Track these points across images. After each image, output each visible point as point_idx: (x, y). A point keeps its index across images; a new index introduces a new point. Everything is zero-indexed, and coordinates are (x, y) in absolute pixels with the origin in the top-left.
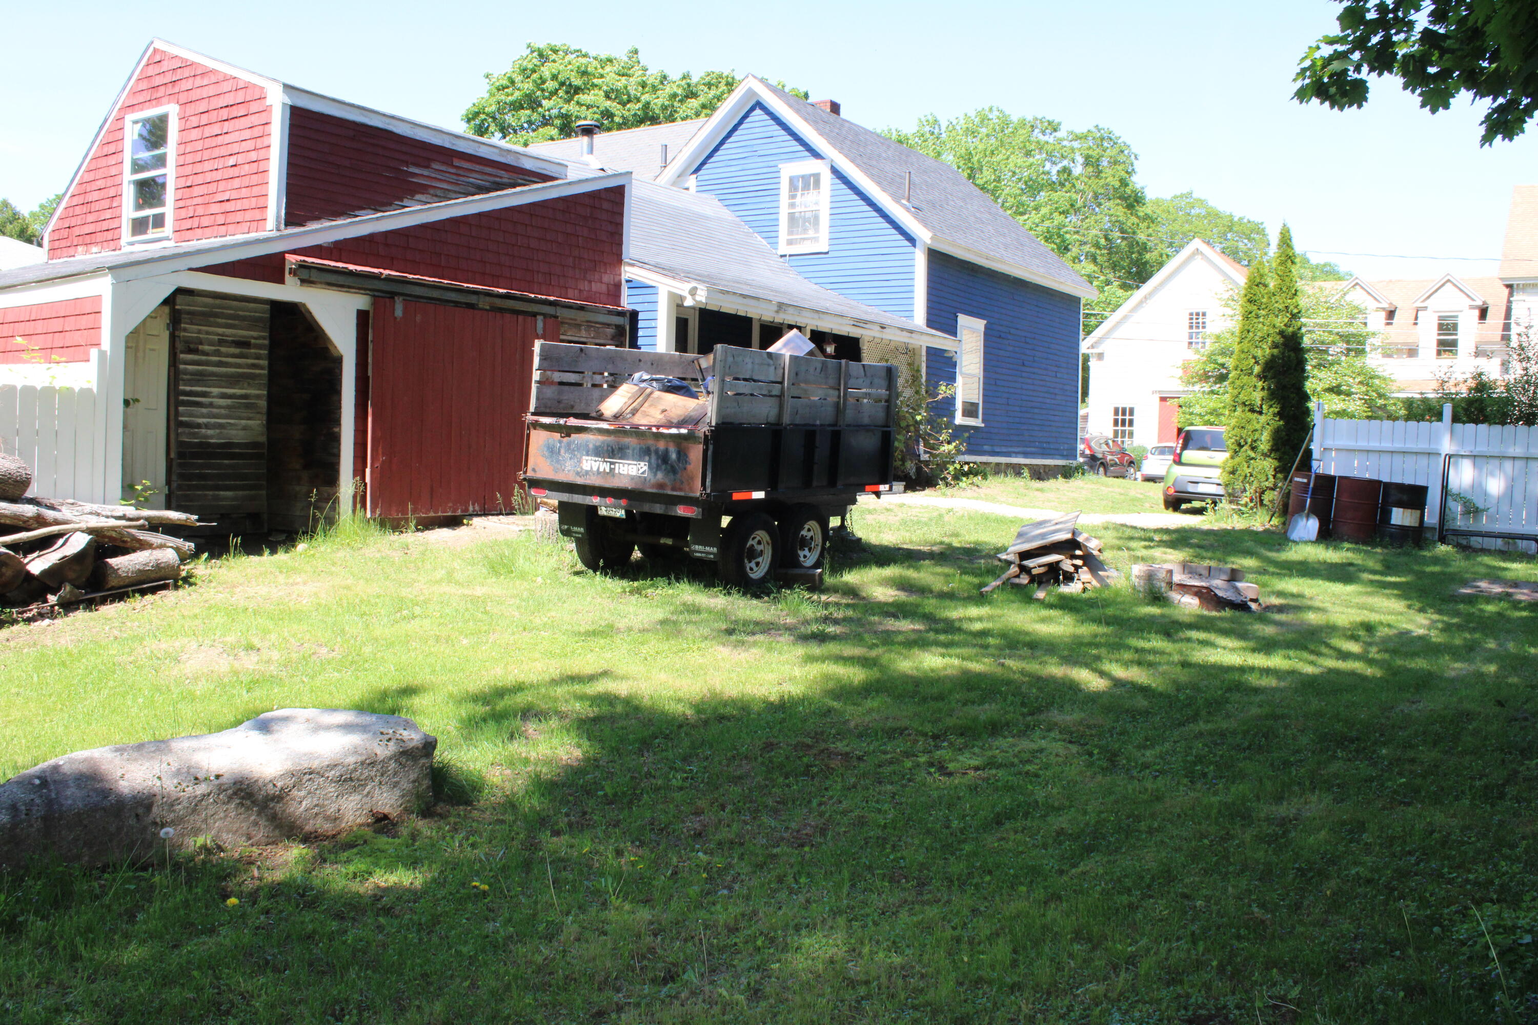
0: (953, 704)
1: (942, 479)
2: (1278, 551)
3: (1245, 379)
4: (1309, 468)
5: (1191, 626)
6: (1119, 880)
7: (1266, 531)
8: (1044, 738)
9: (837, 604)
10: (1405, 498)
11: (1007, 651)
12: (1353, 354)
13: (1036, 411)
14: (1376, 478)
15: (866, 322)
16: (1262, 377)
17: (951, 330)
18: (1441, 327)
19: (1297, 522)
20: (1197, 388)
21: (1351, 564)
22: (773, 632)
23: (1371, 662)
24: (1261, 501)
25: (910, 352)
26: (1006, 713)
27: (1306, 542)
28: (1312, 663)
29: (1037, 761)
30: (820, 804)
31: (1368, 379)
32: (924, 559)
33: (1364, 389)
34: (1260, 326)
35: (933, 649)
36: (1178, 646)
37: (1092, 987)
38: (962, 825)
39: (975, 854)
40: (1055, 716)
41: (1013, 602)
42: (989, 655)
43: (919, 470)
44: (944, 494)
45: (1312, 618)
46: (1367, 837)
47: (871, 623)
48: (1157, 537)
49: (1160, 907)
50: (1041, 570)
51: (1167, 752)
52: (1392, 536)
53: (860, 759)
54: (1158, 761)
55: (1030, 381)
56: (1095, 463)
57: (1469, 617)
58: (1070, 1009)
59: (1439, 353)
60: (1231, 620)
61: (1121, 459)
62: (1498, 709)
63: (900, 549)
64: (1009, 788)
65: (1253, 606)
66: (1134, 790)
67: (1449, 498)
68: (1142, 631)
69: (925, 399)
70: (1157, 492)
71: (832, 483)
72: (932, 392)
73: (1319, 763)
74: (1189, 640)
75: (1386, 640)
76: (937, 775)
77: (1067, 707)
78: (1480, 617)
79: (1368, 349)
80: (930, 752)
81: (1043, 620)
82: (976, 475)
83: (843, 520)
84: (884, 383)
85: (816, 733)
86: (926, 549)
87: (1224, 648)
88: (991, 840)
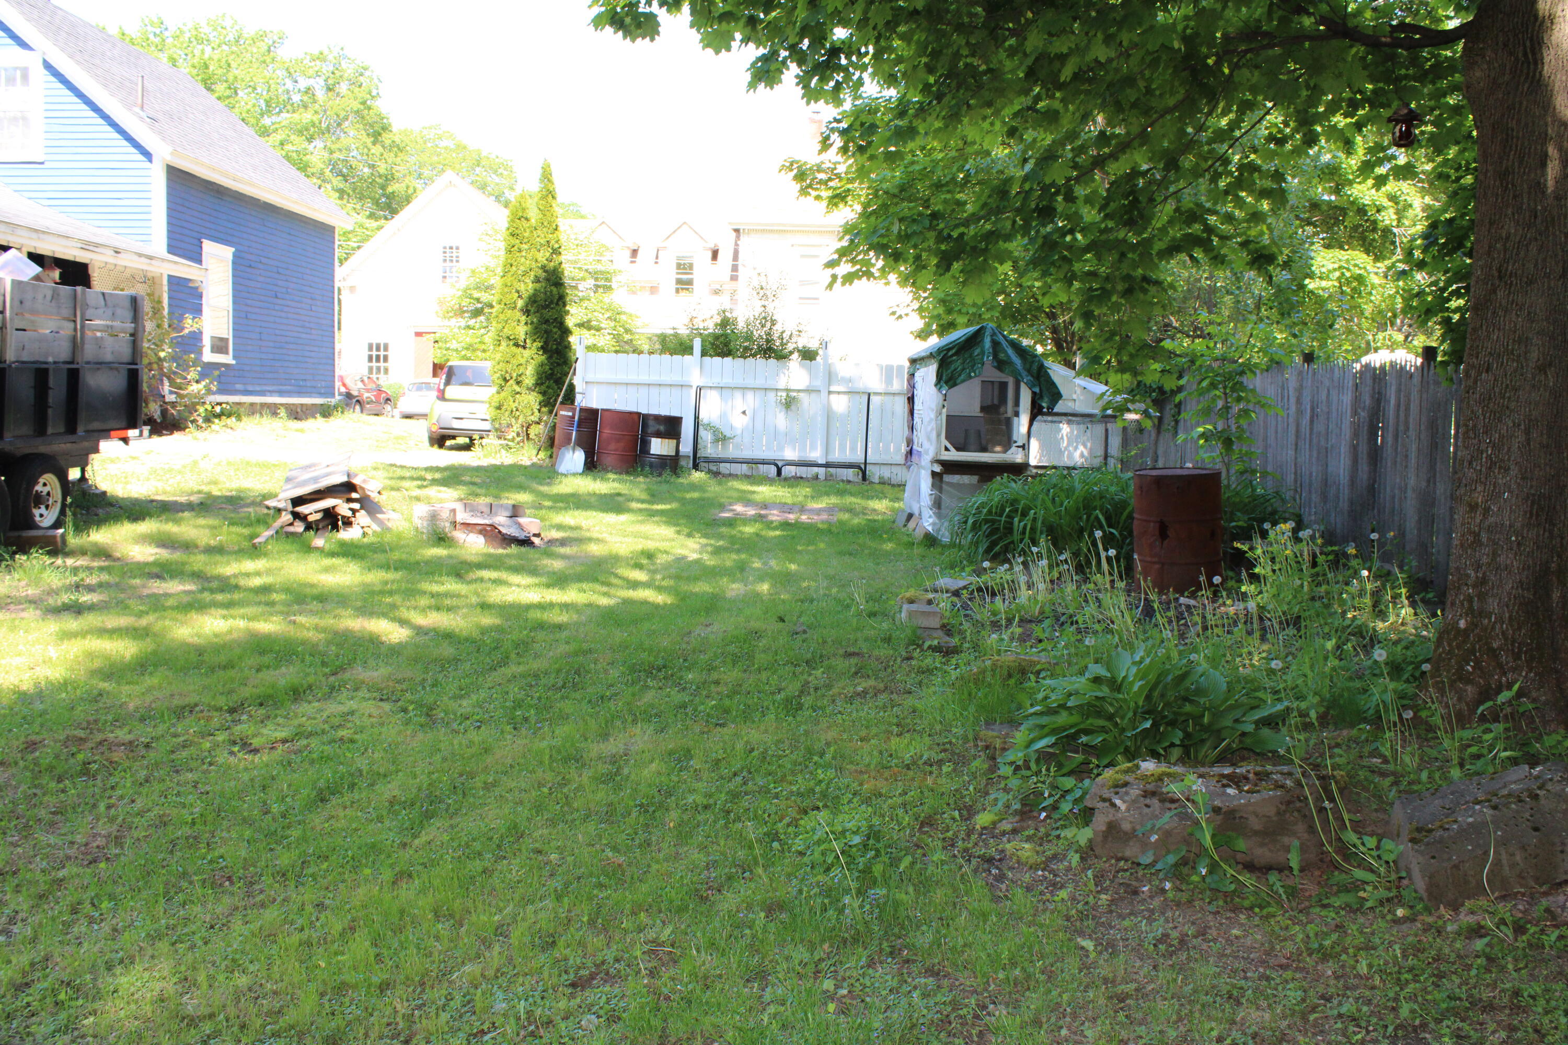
0: (246, 671)
1: (192, 422)
2: (549, 484)
3: (509, 313)
4: (573, 402)
5: (480, 566)
6: (467, 845)
7: (533, 465)
8: (352, 699)
9: (89, 569)
10: (662, 428)
11: (296, 607)
12: (601, 290)
13: (291, 346)
14: (635, 410)
15: (97, 245)
16: (526, 311)
17: (196, 257)
18: (679, 266)
19: (564, 455)
20: (454, 320)
21: (619, 494)
22: (12, 607)
23: (659, 589)
24: (528, 435)
25: (151, 281)
26: (308, 674)
27: (574, 474)
28: (605, 594)
29: (350, 725)
30: (109, 807)
31: (615, 315)
32: (183, 511)
33: (612, 324)
34: (523, 260)
35: (213, 611)
36: (473, 587)
37: (468, 968)
38: (283, 808)
39: (305, 839)
40: (360, 673)
41: (290, 552)
42: (277, 613)
43: (164, 413)
44: (195, 438)
45: (595, 549)
46: (695, 763)
47: (134, 588)
48: (429, 476)
49: (514, 868)
50: (319, 516)
51: (485, 701)
52: (651, 466)
53: (147, 746)
54: (477, 710)
55: (283, 315)
56: (351, 400)
57: (733, 539)
58: (449, 998)
59: (677, 291)
60: (519, 557)
61: (377, 397)
62: (781, 625)
63: (152, 501)
64: (324, 759)
65: (536, 541)
66: (460, 744)
67: (701, 428)
68: (433, 573)
69: (168, 333)
70: (421, 431)
71: (71, 428)
72: (176, 326)
73: (634, 695)
74: (482, 580)
75: (667, 566)
76: (240, 755)
77: (372, 662)
78: (741, 538)
79: (614, 285)
80: (228, 728)
81: (327, 570)
82: (229, 416)
83: (83, 471)
84: (129, 315)
85: (89, 723)
86: (183, 499)
87: (519, 586)
88: (317, 820)
